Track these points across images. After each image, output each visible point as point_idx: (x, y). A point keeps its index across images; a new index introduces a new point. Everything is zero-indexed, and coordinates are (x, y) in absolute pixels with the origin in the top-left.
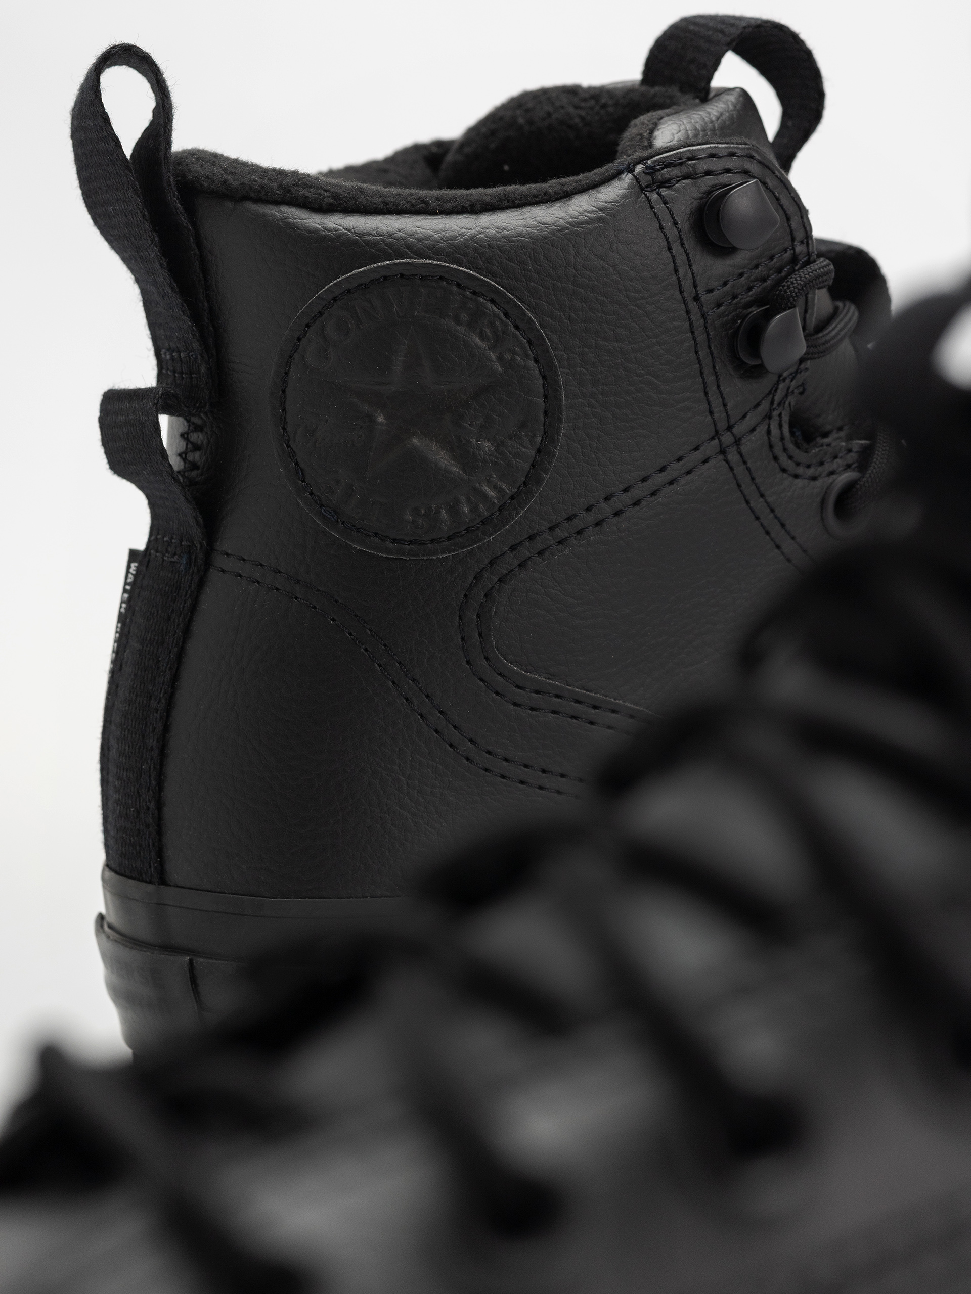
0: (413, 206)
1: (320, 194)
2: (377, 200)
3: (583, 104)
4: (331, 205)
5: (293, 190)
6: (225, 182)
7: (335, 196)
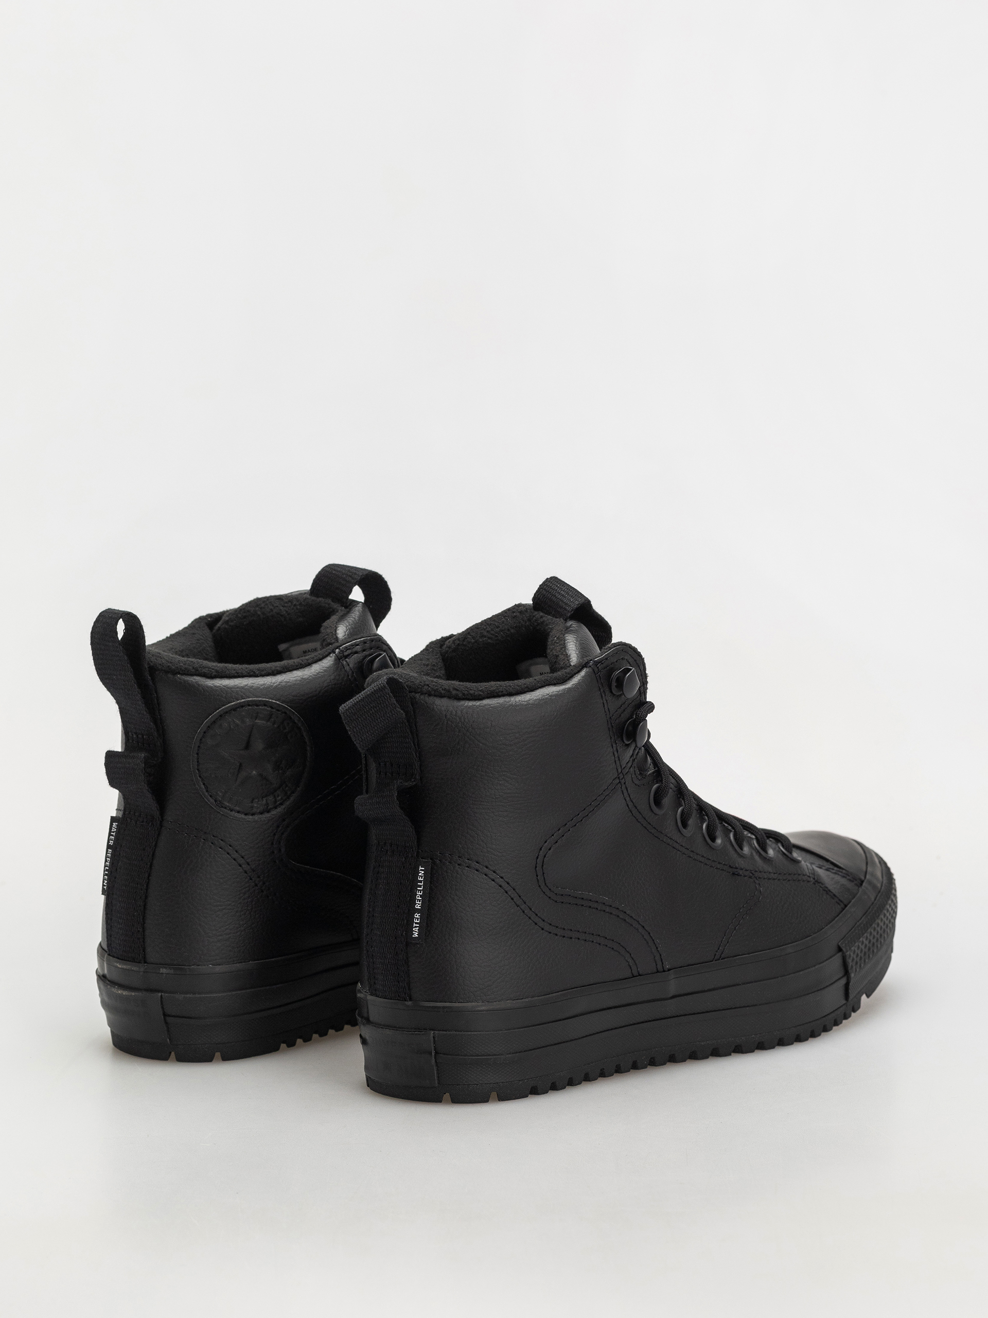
0: (248, 673)
1: (211, 671)
2: (233, 672)
3: (286, 605)
4: (215, 675)
5: (200, 669)
6: (169, 666)
7: (217, 671)
